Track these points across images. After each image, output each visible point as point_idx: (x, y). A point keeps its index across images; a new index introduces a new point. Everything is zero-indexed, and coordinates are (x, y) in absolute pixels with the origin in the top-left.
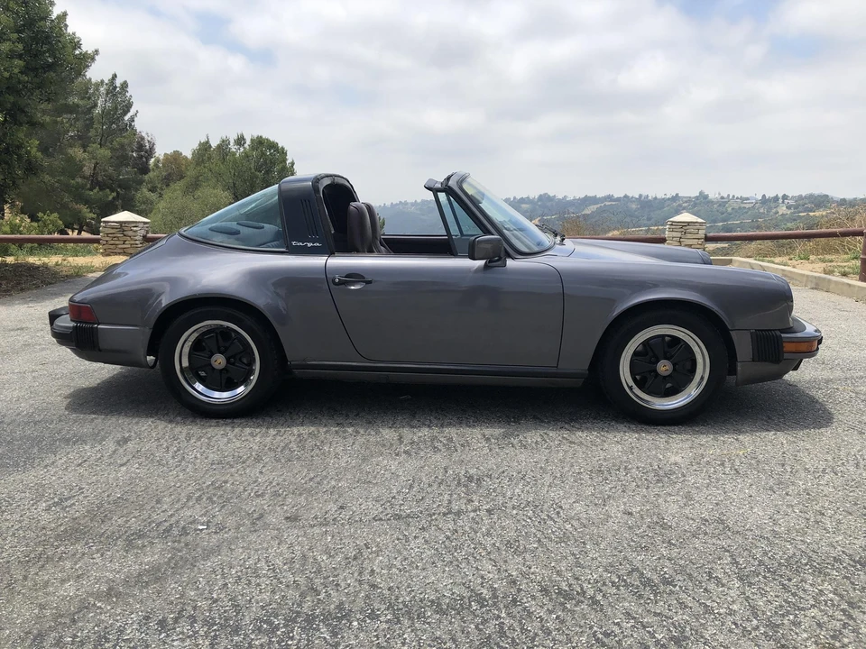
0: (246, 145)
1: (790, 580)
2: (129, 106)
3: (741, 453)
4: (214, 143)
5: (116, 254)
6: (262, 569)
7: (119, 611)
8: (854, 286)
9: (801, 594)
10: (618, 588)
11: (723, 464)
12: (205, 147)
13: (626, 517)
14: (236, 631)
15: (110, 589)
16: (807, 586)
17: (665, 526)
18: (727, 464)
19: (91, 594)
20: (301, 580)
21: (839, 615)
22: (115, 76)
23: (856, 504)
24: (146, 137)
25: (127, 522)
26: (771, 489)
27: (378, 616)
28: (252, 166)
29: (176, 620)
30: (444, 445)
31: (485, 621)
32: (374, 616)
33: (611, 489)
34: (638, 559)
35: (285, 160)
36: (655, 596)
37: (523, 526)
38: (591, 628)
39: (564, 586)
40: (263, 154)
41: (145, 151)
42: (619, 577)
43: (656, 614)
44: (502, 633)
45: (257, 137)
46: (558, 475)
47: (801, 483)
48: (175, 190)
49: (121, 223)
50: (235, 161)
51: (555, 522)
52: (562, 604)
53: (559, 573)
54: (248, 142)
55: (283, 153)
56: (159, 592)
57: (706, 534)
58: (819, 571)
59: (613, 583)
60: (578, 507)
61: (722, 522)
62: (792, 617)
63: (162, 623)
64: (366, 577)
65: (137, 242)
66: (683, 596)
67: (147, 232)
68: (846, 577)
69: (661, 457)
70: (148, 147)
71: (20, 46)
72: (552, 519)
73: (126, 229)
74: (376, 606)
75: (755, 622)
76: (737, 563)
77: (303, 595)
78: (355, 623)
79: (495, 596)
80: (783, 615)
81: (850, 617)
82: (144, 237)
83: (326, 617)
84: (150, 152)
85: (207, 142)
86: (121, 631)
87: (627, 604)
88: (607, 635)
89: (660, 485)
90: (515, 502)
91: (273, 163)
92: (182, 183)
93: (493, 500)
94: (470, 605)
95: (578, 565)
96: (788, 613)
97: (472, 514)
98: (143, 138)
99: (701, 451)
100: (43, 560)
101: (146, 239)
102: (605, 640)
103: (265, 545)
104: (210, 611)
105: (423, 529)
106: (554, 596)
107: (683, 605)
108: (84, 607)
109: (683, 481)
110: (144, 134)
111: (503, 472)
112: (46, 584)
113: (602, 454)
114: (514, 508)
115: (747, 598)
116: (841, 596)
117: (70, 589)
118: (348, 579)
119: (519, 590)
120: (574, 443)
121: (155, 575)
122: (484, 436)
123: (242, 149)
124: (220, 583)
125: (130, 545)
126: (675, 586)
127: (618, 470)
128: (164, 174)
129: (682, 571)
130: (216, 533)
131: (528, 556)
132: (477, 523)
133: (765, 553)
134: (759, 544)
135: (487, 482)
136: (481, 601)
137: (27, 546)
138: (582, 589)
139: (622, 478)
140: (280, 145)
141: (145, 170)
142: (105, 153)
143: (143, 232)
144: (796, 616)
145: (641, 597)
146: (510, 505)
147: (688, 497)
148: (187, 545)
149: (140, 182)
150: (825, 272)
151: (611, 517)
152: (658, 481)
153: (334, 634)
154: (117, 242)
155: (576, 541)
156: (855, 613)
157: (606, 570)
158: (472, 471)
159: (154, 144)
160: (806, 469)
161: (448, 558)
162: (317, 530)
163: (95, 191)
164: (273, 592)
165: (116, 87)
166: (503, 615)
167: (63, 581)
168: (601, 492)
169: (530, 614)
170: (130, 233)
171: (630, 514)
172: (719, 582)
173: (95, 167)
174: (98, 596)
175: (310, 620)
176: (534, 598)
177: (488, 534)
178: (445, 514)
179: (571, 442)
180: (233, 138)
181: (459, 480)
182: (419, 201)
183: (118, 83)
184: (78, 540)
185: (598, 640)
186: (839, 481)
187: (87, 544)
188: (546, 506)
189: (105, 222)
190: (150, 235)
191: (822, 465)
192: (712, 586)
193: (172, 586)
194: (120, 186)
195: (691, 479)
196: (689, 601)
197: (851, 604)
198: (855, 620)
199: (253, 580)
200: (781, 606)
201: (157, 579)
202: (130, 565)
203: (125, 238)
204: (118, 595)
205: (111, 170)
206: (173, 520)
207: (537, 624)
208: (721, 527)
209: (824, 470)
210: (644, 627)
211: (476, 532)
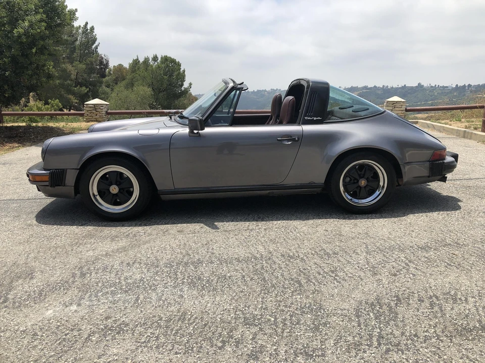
0: (158, 61)
1: (388, 253)
2: (95, 40)
4: (141, 60)
5: (92, 121)
6: (167, 248)
7: (111, 260)
8: (478, 134)
9: (390, 258)
10: (314, 255)
12: (136, 62)
13: (325, 232)
14: (157, 267)
15: (107, 253)
16: (394, 255)
17: (341, 235)
19: (100, 255)
20: (184, 252)
21: (403, 265)
22: (87, 23)
23: (430, 228)
24: (104, 57)
25: (110, 232)
27: (213, 263)
28: (162, 72)
29: (133, 263)
31: (256, 265)
32: (212, 262)
34: (325, 246)
35: (180, 69)
36: (329, 258)
37: (279, 234)
38: (299, 267)
39: (291, 254)
40: (168, 66)
41: (104, 64)
42: (315, 252)
43: (327, 263)
44: (262, 268)
45: (165, 56)
48: (121, 87)
49: (94, 105)
50: (152, 71)
52: (289, 260)
53: (290, 250)
54: (159, 59)
55: (179, 65)
56: (126, 255)
57: (358, 238)
59: (312, 254)
60: (304, 228)
61: (367, 234)
63: (128, 264)
64: (210, 250)
65: (103, 115)
66: (340, 258)
67: (108, 110)
68: (412, 253)
70: (105, 63)
71: (45, 16)
72: (292, 232)
73: (97, 108)
74: (213, 259)
75: (367, 266)
76: (368, 248)
77: (184, 256)
78: (204, 265)
79: (262, 257)
80: (380, 264)
82: (106, 112)
83: (193, 263)
84: (107, 65)
85: (137, 59)
86: (113, 266)
87: (315, 260)
88: (304, 269)
90: (277, 226)
91: (173, 71)
92: (124, 83)
94: (251, 259)
95: (299, 247)
96: (382, 263)
98: (102, 58)
100: (78, 244)
101: (107, 113)
102: (304, 271)
103: (169, 240)
104: (147, 261)
105: (236, 235)
106: (286, 257)
107: (339, 261)
108: (97, 259)
110: (103, 56)
112: (81, 252)
114: (276, 228)
115: (367, 259)
116: (407, 259)
117: (91, 253)
118: (203, 251)
119: (272, 255)
121: (124, 249)
123: (156, 63)
124: (150, 252)
125: (113, 240)
126: (338, 255)
128: (114, 78)
129: (343, 250)
130: (148, 236)
131: (278, 244)
132: (259, 233)
133: (381, 245)
134: (380, 241)
136: (256, 258)
137: (71, 239)
138: (298, 255)
140: (177, 61)
141: (104, 76)
142: (82, 66)
143: (106, 110)
144: (385, 264)
145: (322, 258)
146: (275, 227)
148: (136, 240)
149: (101, 83)
150: (466, 127)
151: (318, 232)
153: (196, 268)
154: (93, 115)
155: (300, 240)
156: (410, 264)
157: (311, 249)
159: (108, 61)
161: (245, 244)
162: (191, 235)
163: (78, 87)
164: (172, 255)
165: (87, 30)
166: (264, 263)
167: (87, 251)
169: (275, 263)
170: (99, 110)
171: (327, 231)
172: (357, 254)
173: (77, 74)
174: (102, 255)
175: (186, 264)
176: (277, 258)
177: (263, 237)
178: (246, 230)
180: (151, 57)
182: (256, 90)
183: (89, 27)
184: (91, 238)
185: (300, 271)
187: (95, 239)
188: (290, 228)
189: (86, 104)
190: (109, 111)
192: (353, 255)
193: (131, 252)
194: (90, 85)
196: (342, 260)
197: (410, 261)
198: (409, 266)
199: (164, 251)
200: (380, 262)
201: (125, 251)
202: (114, 246)
203: (97, 113)
204: (110, 255)
205: (85, 76)
206: (130, 232)
207: (277, 266)
208: (366, 236)
210: (320, 267)
211: (258, 236)
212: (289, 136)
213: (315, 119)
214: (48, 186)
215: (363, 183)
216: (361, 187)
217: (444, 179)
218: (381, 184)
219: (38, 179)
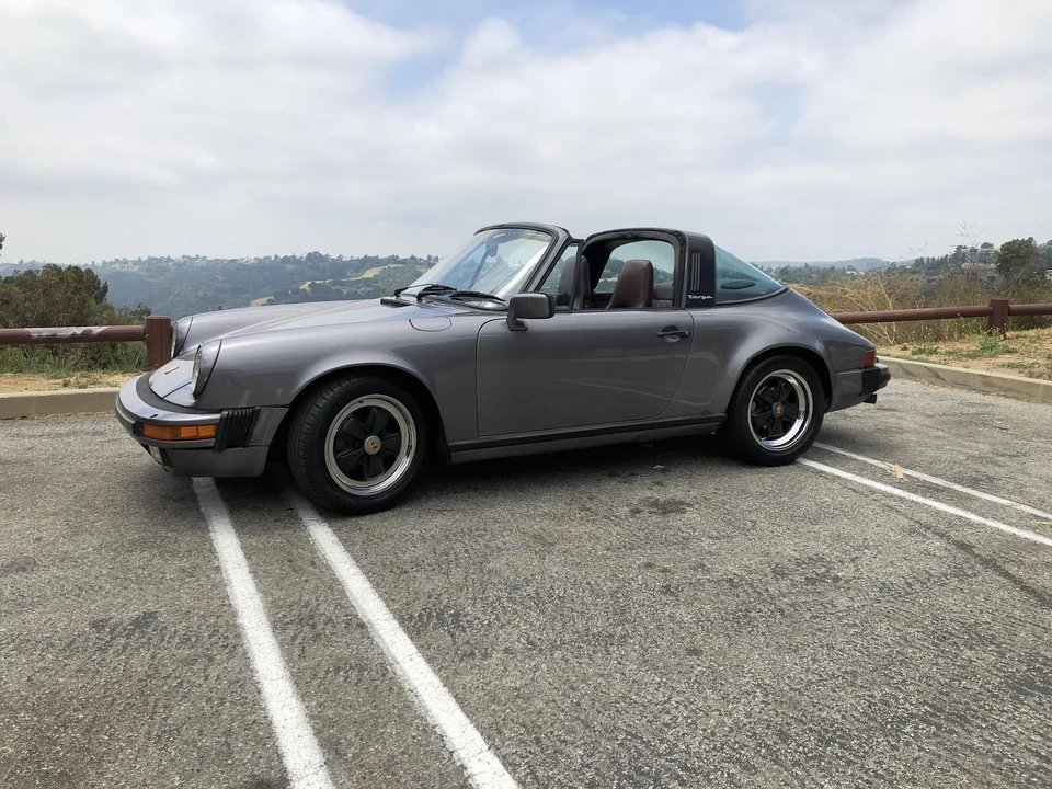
212: (671, 329)
213: (704, 298)
214: (211, 448)
215: (779, 409)
216: (773, 418)
217: (872, 400)
218: (802, 408)
219: (185, 433)
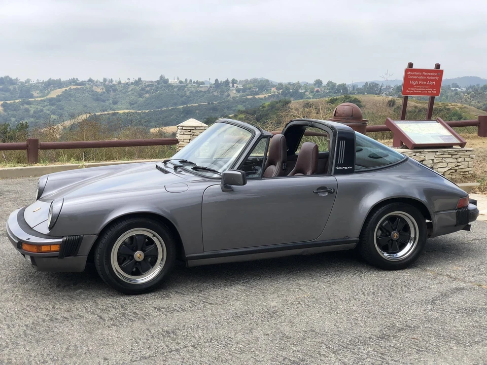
1: (354, 349)
3: (306, 296)
9: (361, 354)
11: (299, 303)
13: (266, 337)
16: (362, 351)
17: (288, 338)
18: (301, 303)
21: (379, 359)
23: (370, 313)
26: (329, 312)
30: (134, 317)
33: (250, 324)
34: (283, 354)
37: (217, 350)
46: (217, 322)
47: (341, 307)
51: (232, 345)
57: (309, 337)
58: (365, 344)
60: (239, 336)
61: (314, 331)
62: (361, 363)
68: (377, 344)
69: (265, 304)
72: (229, 344)
76: (329, 347)
81: (383, 359)
89: (273, 318)
90: (203, 339)
93: (190, 341)
97: (185, 349)
99: (285, 298)
109: (284, 315)
111: (184, 326)
113: (233, 308)
114: (205, 342)
115: (340, 360)
116: (377, 352)
120: (212, 304)
122: (155, 308)
126: (307, 361)
127: (247, 314)
129: (306, 355)
132: (192, 353)
133: (339, 341)
134: (334, 337)
135: (178, 333)
139: (252, 318)
147: (290, 321)
151: (259, 338)
152: (272, 317)
155: (249, 352)
156: (385, 357)
157: (272, 361)
158: (166, 328)
160: (341, 300)
168: (246, 327)
171: (267, 335)
172: (325, 356)
177: (202, 356)
178: (170, 352)
179: (210, 304)
181: (162, 334)
186: (359, 303)
191: (348, 297)
192: (323, 358)
195: (288, 313)
197: (382, 354)
200: (355, 360)
208: (314, 333)
209: (350, 299)
211: (195, 357)
